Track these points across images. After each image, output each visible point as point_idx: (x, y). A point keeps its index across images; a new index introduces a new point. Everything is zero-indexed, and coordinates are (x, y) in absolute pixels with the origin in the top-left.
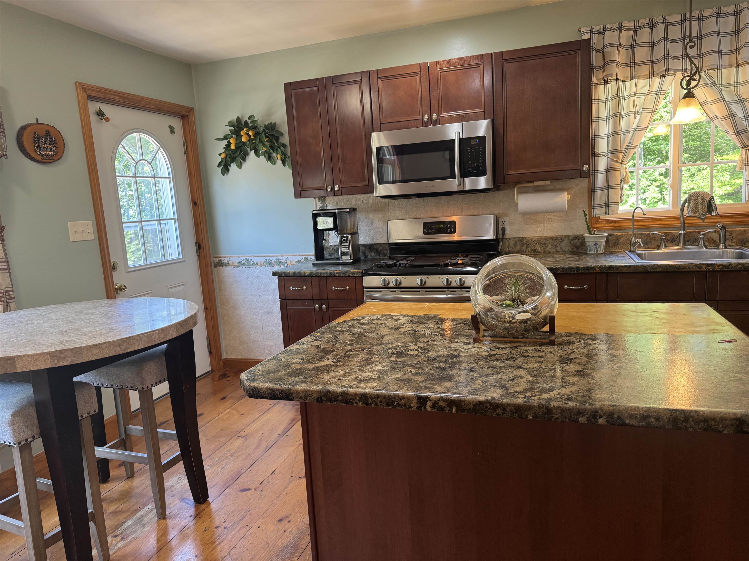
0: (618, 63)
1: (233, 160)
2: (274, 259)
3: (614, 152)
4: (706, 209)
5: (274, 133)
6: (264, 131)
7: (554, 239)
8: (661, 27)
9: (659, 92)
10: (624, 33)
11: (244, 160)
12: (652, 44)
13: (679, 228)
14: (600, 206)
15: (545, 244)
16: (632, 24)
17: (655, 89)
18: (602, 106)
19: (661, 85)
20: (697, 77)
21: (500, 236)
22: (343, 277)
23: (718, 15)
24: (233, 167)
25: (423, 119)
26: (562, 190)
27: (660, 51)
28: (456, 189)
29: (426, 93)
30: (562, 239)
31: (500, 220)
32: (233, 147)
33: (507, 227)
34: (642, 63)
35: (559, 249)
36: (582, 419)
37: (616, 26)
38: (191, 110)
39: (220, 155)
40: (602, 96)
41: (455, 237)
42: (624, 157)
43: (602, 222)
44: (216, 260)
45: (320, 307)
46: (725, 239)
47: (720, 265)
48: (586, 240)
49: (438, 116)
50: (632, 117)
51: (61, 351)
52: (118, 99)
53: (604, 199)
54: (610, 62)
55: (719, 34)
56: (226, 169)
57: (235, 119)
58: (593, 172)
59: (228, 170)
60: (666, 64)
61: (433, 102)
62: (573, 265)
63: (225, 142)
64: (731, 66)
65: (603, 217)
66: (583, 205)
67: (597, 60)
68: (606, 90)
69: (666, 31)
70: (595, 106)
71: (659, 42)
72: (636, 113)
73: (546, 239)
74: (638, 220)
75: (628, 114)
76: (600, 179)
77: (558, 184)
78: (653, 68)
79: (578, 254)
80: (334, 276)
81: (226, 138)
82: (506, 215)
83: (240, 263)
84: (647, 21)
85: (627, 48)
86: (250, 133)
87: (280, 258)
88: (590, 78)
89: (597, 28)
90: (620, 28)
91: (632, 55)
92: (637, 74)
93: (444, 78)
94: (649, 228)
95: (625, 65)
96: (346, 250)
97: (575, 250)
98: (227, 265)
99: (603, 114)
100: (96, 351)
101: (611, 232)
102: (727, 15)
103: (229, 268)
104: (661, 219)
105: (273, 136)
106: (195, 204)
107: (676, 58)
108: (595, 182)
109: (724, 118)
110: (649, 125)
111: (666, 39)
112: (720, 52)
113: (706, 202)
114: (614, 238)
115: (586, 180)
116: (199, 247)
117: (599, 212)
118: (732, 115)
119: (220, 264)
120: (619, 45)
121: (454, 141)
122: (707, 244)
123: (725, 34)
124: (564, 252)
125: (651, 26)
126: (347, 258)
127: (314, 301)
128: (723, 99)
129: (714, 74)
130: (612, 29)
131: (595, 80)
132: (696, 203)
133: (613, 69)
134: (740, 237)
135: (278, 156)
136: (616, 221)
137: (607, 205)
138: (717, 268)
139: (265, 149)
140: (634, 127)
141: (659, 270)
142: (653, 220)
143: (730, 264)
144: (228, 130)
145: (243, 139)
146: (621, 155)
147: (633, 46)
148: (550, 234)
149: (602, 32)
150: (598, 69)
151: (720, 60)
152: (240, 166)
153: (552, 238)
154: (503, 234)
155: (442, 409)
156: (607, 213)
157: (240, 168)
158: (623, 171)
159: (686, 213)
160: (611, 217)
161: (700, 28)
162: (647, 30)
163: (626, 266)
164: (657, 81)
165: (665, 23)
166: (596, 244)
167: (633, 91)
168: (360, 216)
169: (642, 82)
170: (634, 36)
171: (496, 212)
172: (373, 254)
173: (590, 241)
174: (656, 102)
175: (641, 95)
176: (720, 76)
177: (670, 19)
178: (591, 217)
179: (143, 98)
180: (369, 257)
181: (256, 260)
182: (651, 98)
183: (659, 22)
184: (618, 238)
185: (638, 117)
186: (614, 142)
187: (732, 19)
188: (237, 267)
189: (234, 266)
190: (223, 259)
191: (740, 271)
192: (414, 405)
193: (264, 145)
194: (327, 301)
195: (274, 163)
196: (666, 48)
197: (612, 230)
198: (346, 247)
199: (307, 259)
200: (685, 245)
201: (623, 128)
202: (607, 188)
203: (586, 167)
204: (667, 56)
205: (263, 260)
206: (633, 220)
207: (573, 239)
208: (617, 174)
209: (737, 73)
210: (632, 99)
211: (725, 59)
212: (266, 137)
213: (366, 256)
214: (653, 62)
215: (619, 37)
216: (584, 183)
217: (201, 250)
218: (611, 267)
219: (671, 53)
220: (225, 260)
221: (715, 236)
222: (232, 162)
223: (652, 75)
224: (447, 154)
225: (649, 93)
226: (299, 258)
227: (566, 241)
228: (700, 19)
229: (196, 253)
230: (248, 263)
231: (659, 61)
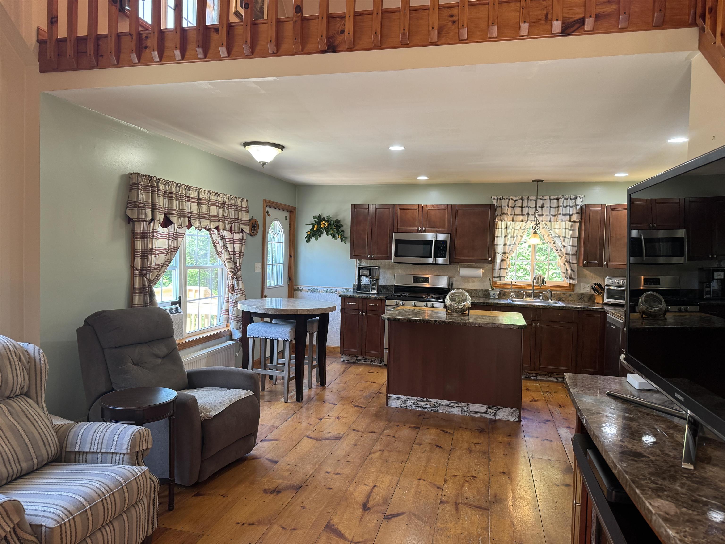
0: (507, 214)
1: (314, 235)
2: (329, 289)
3: (504, 253)
4: (541, 282)
5: (338, 224)
6: (334, 223)
7: (476, 290)
8: (526, 201)
9: (524, 229)
10: (510, 201)
11: (320, 236)
12: (522, 208)
13: (532, 290)
14: (497, 277)
15: (471, 292)
16: (514, 198)
17: (523, 227)
18: (500, 231)
19: (526, 225)
20: (538, 225)
21: (451, 287)
22: (375, 300)
23: (550, 199)
24: (313, 239)
25: (418, 229)
26: (480, 268)
27: (525, 211)
28: (431, 263)
29: (420, 218)
30: (479, 291)
31: (451, 279)
32: (315, 229)
33: (454, 283)
34: (518, 215)
35: (477, 296)
36: (473, 325)
37: (507, 197)
38: (295, 208)
39: (307, 232)
40: (500, 227)
41: (427, 285)
42: (508, 256)
43: (498, 284)
44: (296, 287)
45: (362, 314)
46: (551, 296)
47: (541, 306)
48: (490, 292)
49: (425, 228)
50: (512, 238)
51: (310, 309)
52: (274, 205)
53: (499, 273)
54: (504, 213)
55: (550, 207)
56: (308, 241)
57: (318, 215)
58: (494, 261)
59: (310, 240)
60: (528, 218)
61: (424, 222)
62: (482, 302)
63: (311, 227)
64: (554, 221)
65: (499, 282)
66: (490, 276)
67: (498, 211)
68: (502, 225)
69: (528, 203)
70: (497, 231)
71: (525, 207)
72: (514, 237)
73: (472, 290)
74: (514, 285)
75: (511, 237)
76: (498, 264)
77: (478, 265)
78: (522, 218)
79: (486, 298)
80: (371, 299)
81: (312, 224)
82: (454, 277)
83: (309, 290)
84: (521, 197)
85: (512, 207)
86: (326, 224)
87: (333, 289)
88: (495, 219)
89: (499, 197)
90: (509, 199)
91: (514, 212)
92: (515, 219)
93: (429, 212)
94: (519, 289)
95: (511, 215)
96: (374, 287)
97: (485, 296)
98: (301, 290)
99: (500, 235)
100: (319, 311)
101: (502, 289)
102: (553, 199)
103: (303, 292)
104: (524, 285)
105: (338, 226)
106: (290, 256)
107: (531, 215)
108: (495, 266)
109: (551, 243)
110: (520, 242)
111: (528, 207)
112: (550, 215)
113: (542, 279)
114: (503, 292)
115: (492, 264)
116: (290, 279)
117: (496, 280)
118: (555, 243)
119: (298, 290)
120: (508, 206)
121: (432, 241)
122: (544, 298)
123: (553, 207)
124: (480, 297)
125: (522, 200)
126: (375, 291)
127: (359, 310)
128: (551, 235)
129: (548, 224)
130: (506, 199)
131: (497, 220)
132: (538, 279)
133: (505, 217)
134: (558, 296)
135: (339, 236)
136: (504, 285)
137: (500, 277)
138: (540, 307)
139: (332, 232)
140: (514, 242)
141: (517, 306)
142: (521, 285)
143: (545, 306)
144: (313, 220)
145: (322, 226)
146: (507, 255)
147: (514, 207)
148: (474, 288)
149: (501, 199)
150: (498, 215)
151: (550, 218)
152: (316, 239)
153: (475, 290)
154: (452, 286)
155: (440, 323)
156: (500, 280)
157: (317, 240)
158: (508, 262)
159: (534, 284)
160: (502, 282)
161: (543, 204)
162: (521, 201)
163: (504, 303)
164: (524, 223)
165: (528, 199)
166: (494, 294)
167: (513, 227)
168: (381, 270)
169: (517, 223)
170: (515, 203)
171: (449, 275)
172: (385, 291)
173: (492, 293)
174: (523, 233)
175: (517, 229)
176: (550, 225)
177: (530, 198)
178: (493, 281)
179: (281, 204)
180: (383, 292)
181: (319, 289)
182: (521, 231)
183: (526, 199)
184: (505, 292)
185: (516, 238)
186: (504, 248)
187: (556, 201)
188: (308, 292)
189: (306, 291)
190: (300, 287)
191: (549, 309)
192: (433, 322)
193: (333, 230)
194: (366, 311)
195: (336, 239)
196: (528, 210)
197: (502, 288)
198: (375, 286)
199: (348, 290)
200: (534, 298)
201: (508, 243)
202: (500, 269)
203: (490, 259)
204: (528, 214)
205: (323, 289)
206: (511, 285)
207: (484, 291)
208: (505, 263)
209: (557, 225)
210: (513, 230)
211: (552, 218)
212: (335, 226)
213: (381, 291)
214: (522, 215)
215: (508, 202)
216: (490, 266)
217: (290, 281)
218: (498, 303)
219: (530, 213)
220: (301, 288)
221: (547, 295)
222: (313, 237)
223: (522, 221)
224: (429, 246)
225: (520, 228)
226: (344, 290)
227: (481, 292)
228: (543, 200)
229: (287, 283)
230: (314, 290)
231: (525, 215)
